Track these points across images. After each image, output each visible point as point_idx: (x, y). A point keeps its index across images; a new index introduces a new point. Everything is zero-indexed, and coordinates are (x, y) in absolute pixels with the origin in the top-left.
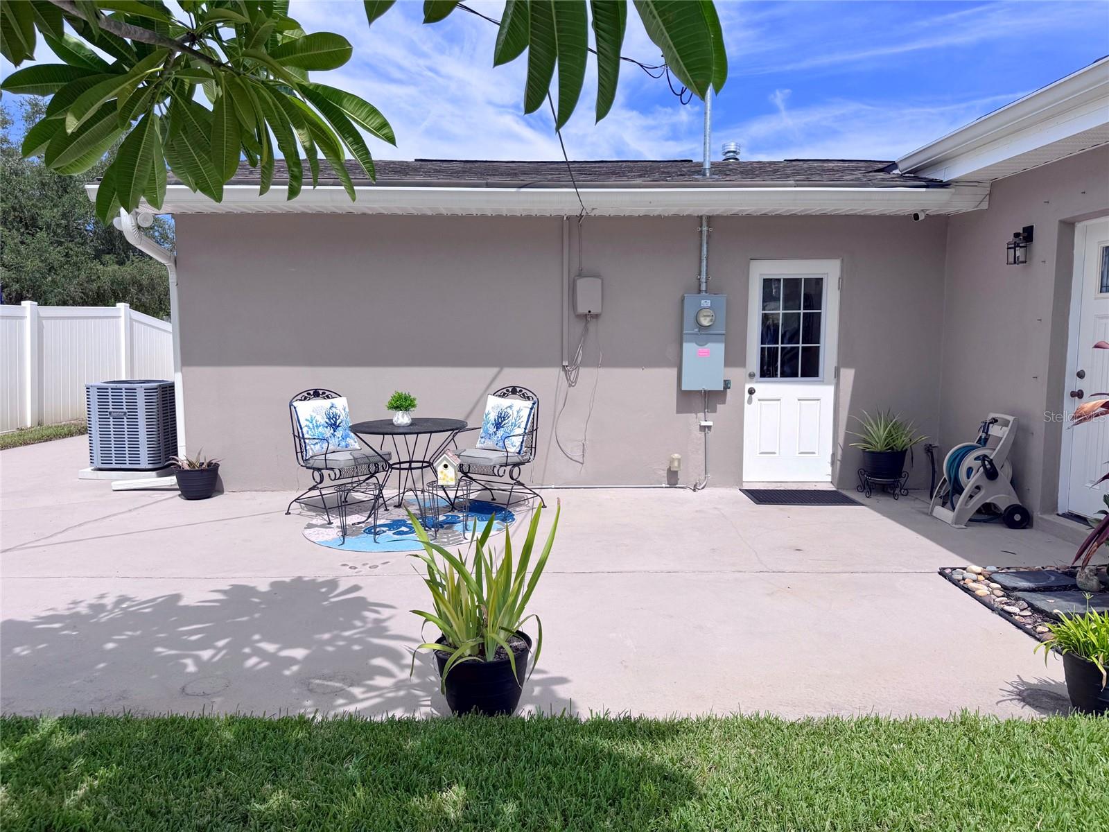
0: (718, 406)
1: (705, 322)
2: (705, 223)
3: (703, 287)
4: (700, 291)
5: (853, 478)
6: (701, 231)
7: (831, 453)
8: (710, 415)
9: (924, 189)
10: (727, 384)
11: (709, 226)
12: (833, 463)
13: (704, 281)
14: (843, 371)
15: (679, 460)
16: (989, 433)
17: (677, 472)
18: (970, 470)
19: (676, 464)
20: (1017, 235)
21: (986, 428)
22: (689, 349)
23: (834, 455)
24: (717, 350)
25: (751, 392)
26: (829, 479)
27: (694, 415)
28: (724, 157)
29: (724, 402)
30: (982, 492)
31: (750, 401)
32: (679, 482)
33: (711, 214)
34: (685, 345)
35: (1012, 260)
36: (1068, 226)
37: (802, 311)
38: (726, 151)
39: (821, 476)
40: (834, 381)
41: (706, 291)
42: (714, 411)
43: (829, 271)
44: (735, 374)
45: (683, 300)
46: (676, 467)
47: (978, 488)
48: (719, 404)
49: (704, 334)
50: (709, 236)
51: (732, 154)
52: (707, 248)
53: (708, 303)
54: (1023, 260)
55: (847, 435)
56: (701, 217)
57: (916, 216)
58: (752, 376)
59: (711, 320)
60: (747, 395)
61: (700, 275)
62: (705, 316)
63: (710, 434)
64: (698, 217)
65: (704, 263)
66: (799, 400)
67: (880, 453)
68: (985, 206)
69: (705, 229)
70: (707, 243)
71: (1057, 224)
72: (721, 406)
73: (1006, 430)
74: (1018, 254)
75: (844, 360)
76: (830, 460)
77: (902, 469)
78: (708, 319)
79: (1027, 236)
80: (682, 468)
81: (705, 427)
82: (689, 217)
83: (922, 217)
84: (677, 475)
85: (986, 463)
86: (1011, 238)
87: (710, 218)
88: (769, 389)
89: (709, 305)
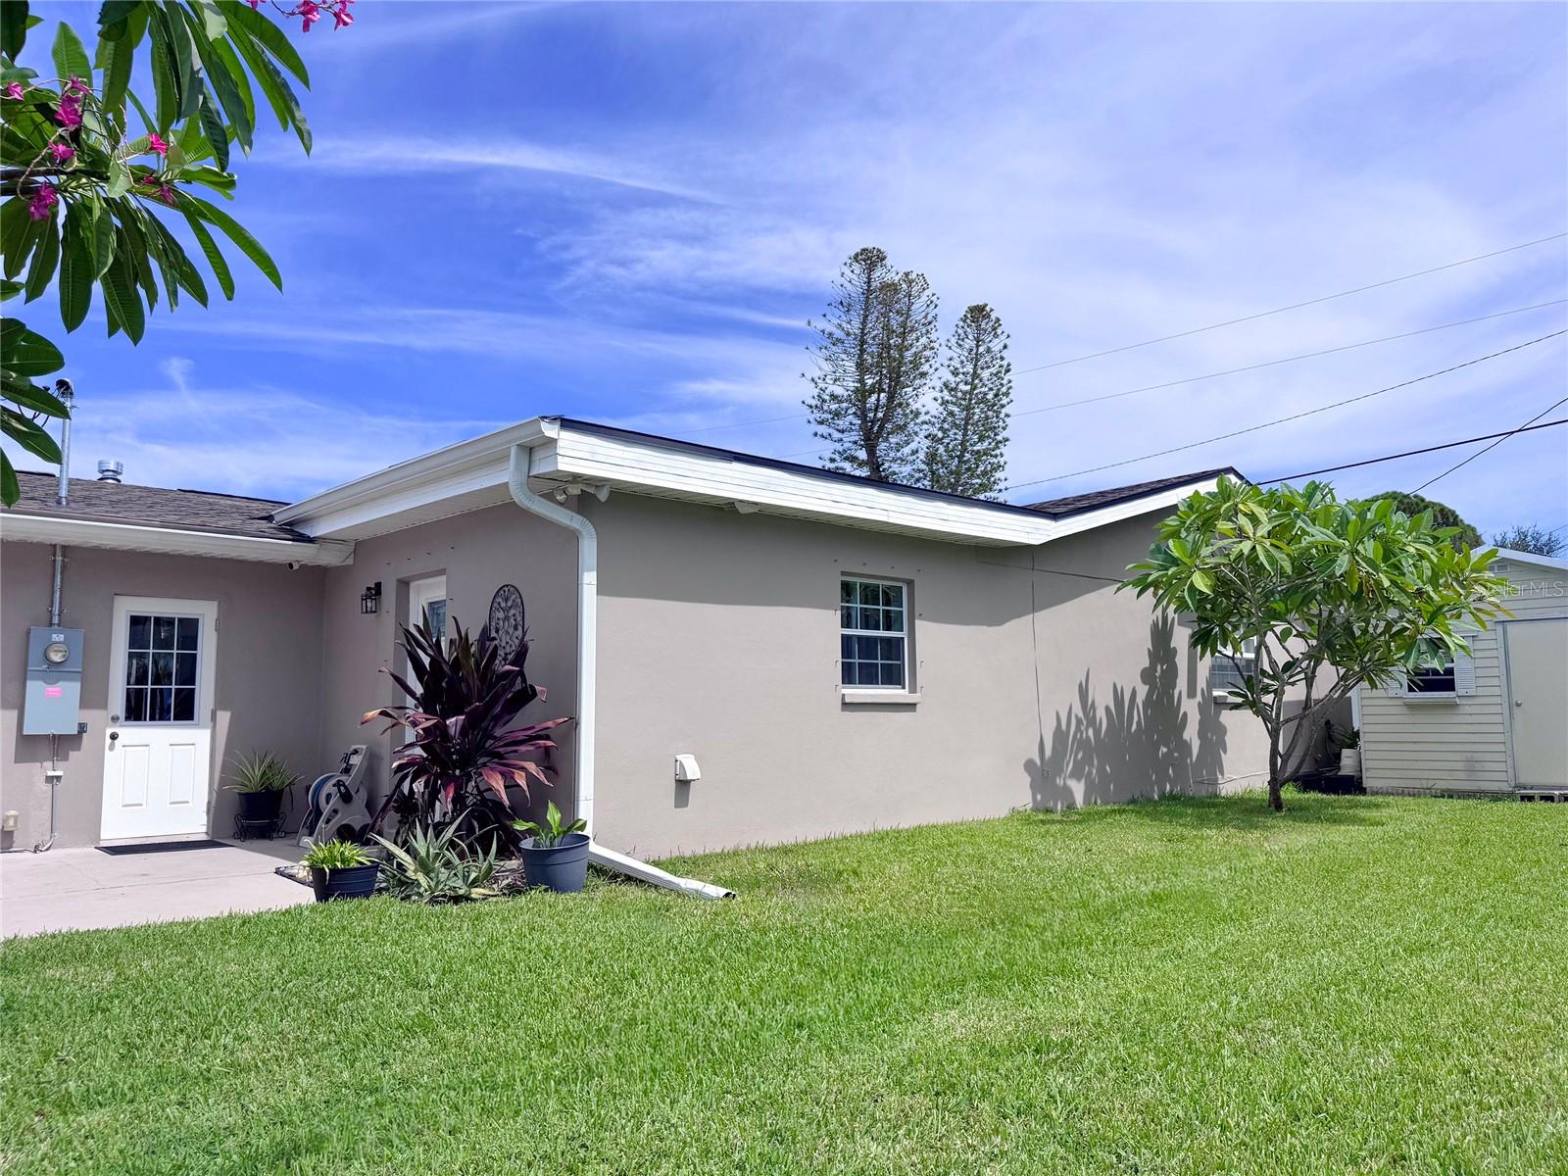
0: (71, 753)
1: (56, 657)
2: (59, 552)
3: (56, 620)
4: (51, 624)
5: (229, 825)
6: (55, 560)
7: (206, 801)
8: (59, 764)
9: (290, 542)
10: (82, 728)
11: (64, 555)
12: (208, 813)
13: (57, 612)
14: (219, 713)
15: (16, 817)
16: (350, 762)
17: (12, 832)
18: (329, 797)
19: (11, 823)
20: (369, 589)
21: (347, 758)
22: (34, 687)
23: (209, 803)
24: (72, 689)
25: (114, 737)
26: (204, 829)
27: (39, 764)
28: (100, 476)
29: (79, 749)
30: (339, 815)
31: (112, 748)
32: (14, 845)
33: (67, 544)
34: (29, 683)
35: (364, 610)
36: (404, 585)
37: (175, 651)
38: (104, 469)
39: (196, 826)
40: (211, 724)
41: (59, 625)
42: (66, 759)
43: (206, 613)
44: (90, 716)
45: (28, 633)
46: (11, 827)
47: (336, 811)
48: (73, 750)
49: (54, 671)
50: (64, 566)
51: (111, 473)
52: (62, 579)
53: (61, 637)
54: (374, 609)
55: (221, 779)
56: (55, 546)
57: (291, 566)
58: (115, 719)
59: (64, 656)
60: (108, 741)
61: (52, 607)
62: (56, 651)
63: (59, 786)
64: (51, 545)
65: (57, 595)
66: (171, 745)
67: (256, 794)
68: (350, 562)
69: (59, 558)
70: (61, 573)
71: (395, 583)
72: (76, 753)
73: (361, 757)
74: (369, 604)
75: (221, 703)
76: (205, 810)
77: (279, 809)
78: (60, 654)
79: (376, 591)
80: (19, 826)
81: (52, 777)
82: (40, 545)
83: (296, 567)
84: (12, 837)
85: (342, 788)
86: (364, 591)
87: (65, 549)
88: (134, 734)
89: (62, 640)
